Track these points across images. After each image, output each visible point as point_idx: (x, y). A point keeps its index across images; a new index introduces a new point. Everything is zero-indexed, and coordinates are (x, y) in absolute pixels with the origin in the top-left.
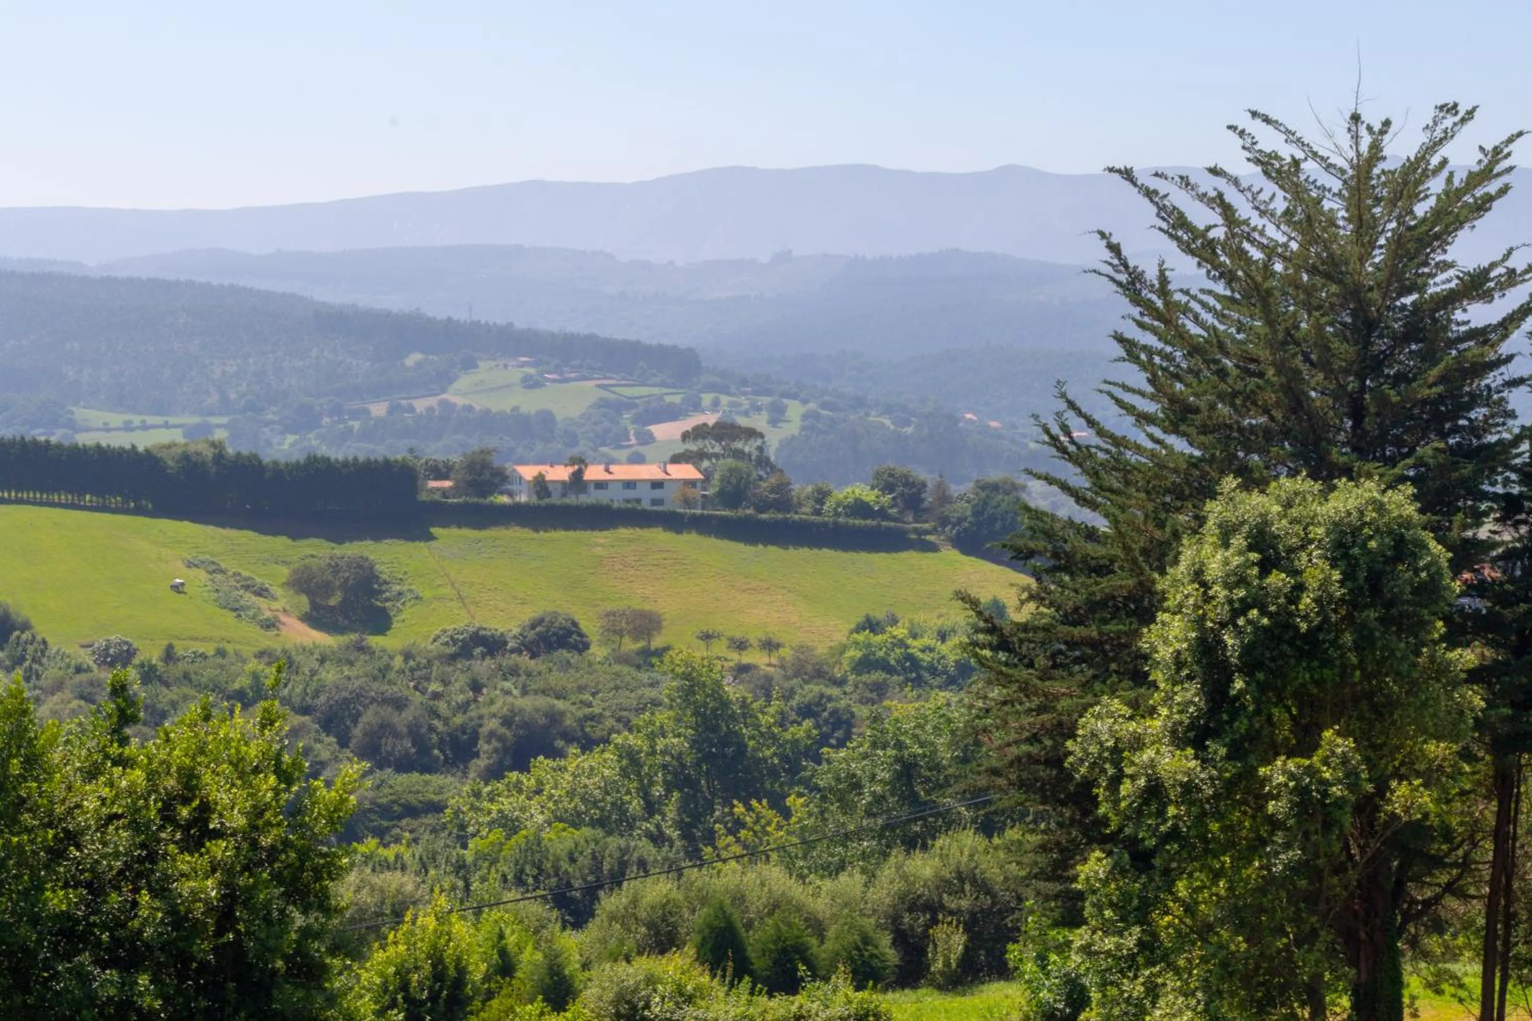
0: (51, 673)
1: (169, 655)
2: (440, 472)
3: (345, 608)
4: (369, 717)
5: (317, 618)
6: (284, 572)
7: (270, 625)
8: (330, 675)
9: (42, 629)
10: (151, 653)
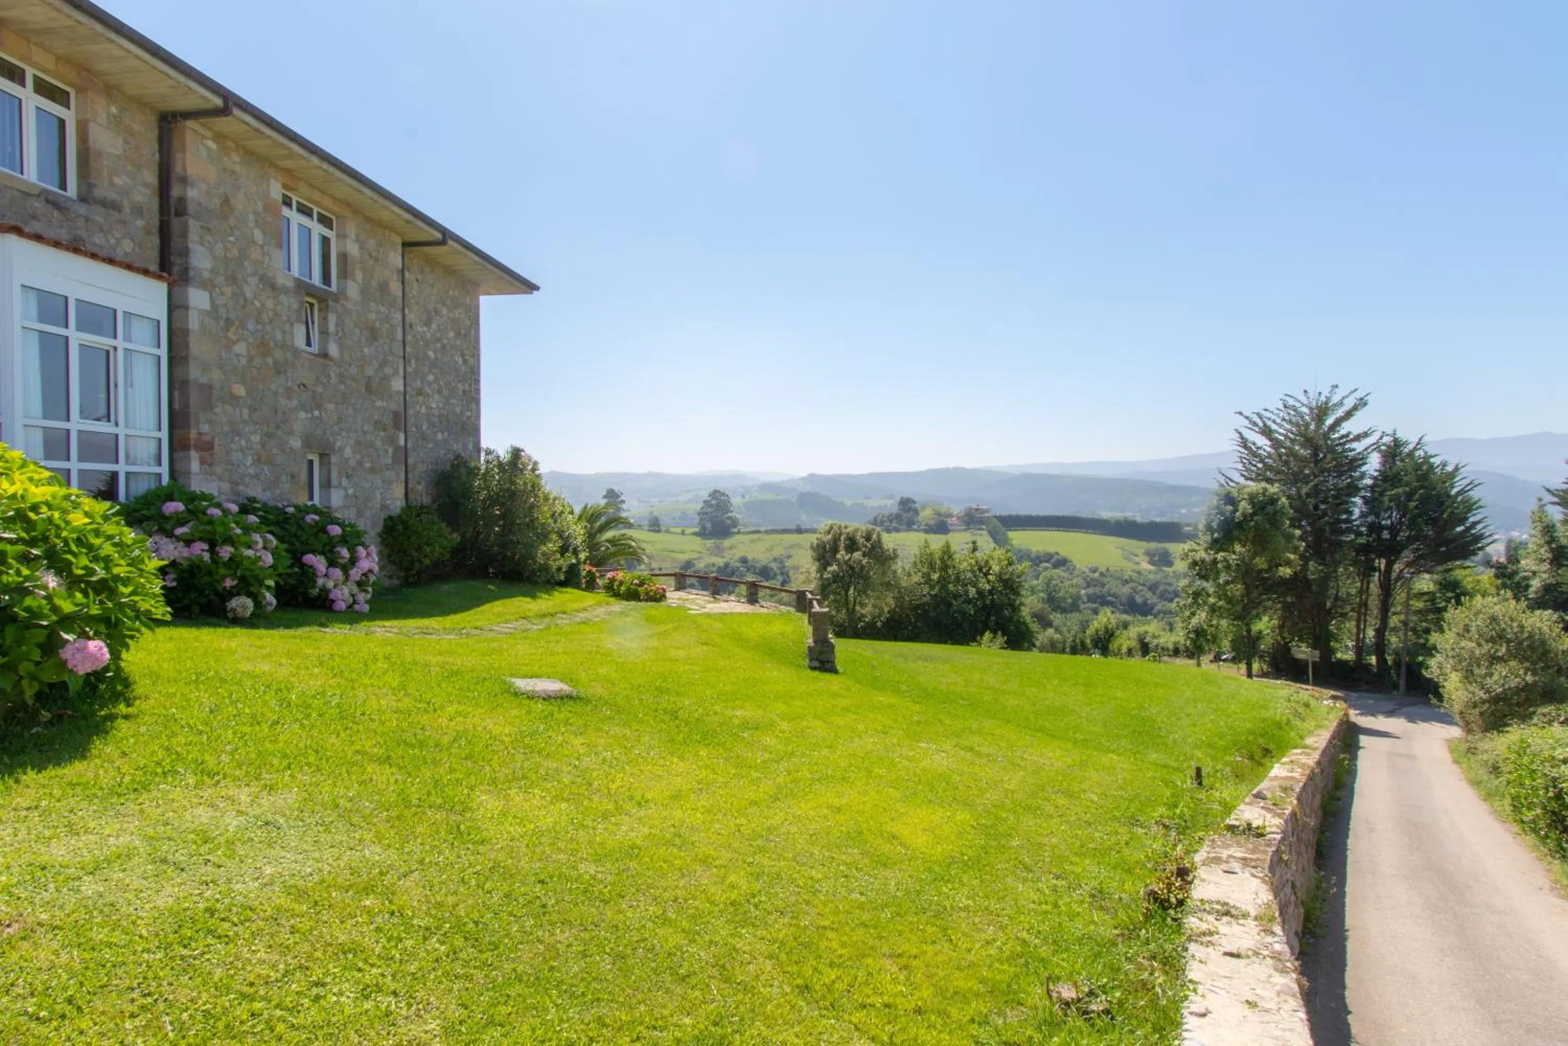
0: (1076, 573)
1: (1108, 570)
2: (1188, 525)
3: (1160, 560)
4: (1162, 587)
5: (1152, 563)
6: (1142, 550)
7: (1138, 563)
8: (1152, 576)
9: (1075, 563)
10: (1103, 570)
